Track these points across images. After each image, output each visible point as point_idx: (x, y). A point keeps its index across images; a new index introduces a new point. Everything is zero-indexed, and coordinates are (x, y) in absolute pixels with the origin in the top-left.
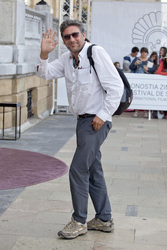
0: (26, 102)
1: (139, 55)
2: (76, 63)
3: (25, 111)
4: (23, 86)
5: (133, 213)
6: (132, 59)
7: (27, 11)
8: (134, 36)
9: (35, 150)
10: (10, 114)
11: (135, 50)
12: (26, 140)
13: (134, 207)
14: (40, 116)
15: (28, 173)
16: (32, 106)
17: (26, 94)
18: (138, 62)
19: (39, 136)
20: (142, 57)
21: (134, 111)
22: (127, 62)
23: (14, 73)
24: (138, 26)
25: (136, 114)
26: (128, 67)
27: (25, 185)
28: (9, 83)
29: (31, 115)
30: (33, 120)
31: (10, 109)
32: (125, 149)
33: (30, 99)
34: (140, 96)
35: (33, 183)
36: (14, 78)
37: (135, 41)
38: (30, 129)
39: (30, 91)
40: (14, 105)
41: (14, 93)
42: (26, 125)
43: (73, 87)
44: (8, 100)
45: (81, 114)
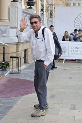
0: (23, 56)
1: (77, 33)
2: (37, 36)
3: (22, 60)
4: (21, 48)
5: (74, 108)
6: (74, 35)
7: (23, 12)
8: (75, 24)
9: (28, 79)
10: (15, 61)
11: (75, 30)
12: (23, 74)
13: (74, 105)
14: (30, 63)
15: (24, 90)
16: (26, 57)
17: (23, 52)
18: (77, 36)
19: (29, 72)
20: (79, 34)
21: (75, 60)
22: (72, 36)
23: (17, 42)
24: (77, 19)
25: (76, 62)
26: (72, 39)
27: (22, 95)
28: (15, 47)
29: (25, 62)
30: (26, 64)
31: (15, 59)
32: (70, 78)
33: (25, 55)
34: (78, 53)
35: (26, 94)
36: (17, 44)
37: (76, 26)
38: (25, 69)
39: (25, 51)
40: (17, 57)
41: (17, 51)
42: (23, 67)
43: (34, 47)
44: (14, 55)
45: (38, 59)
